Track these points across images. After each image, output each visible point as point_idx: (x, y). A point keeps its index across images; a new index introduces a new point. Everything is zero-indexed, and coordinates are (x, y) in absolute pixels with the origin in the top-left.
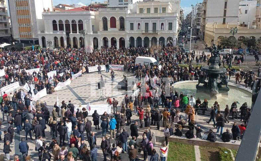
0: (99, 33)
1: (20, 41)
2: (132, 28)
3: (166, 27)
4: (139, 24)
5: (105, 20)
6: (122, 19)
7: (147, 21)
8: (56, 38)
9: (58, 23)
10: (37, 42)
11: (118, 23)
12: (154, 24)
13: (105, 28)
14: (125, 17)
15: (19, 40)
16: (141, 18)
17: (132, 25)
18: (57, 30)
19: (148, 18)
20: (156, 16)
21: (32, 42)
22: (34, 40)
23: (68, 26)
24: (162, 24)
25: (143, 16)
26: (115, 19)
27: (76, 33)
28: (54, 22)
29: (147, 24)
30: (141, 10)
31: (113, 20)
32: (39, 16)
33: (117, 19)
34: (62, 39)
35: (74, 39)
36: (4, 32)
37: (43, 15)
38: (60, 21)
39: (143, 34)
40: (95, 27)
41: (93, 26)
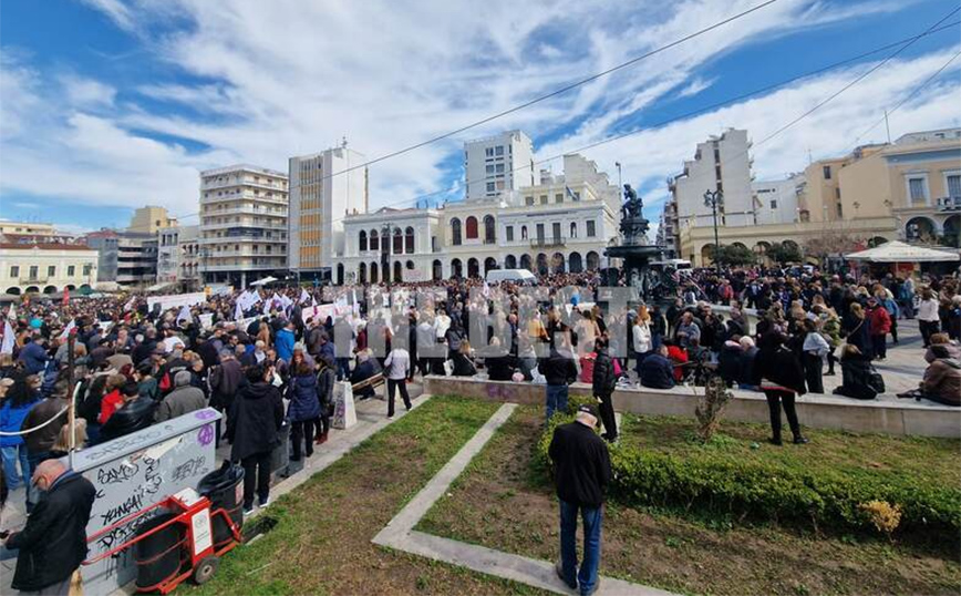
0: (444, 251)
1: (299, 275)
2: (510, 236)
3: (582, 229)
4: (524, 228)
5: (456, 222)
6: (490, 220)
7: (539, 220)
8: (363, 265)
9: (368, 236)
10: (328, 275)
11: (482, 229)
12: (557, 226)
13: (457, 240)
14: (495, 216)
15: (298, 272)
16: (529, 216)
17: (510, 229)
18: (366, 249)
19: (542, 214)
20: (559, 208)
21: (319, 274)
22: (323, 271)
23: (386, 241)
24: (573, 225)
25: (532, 210)
26: (476, 220)
27: (401, 252)
28: (363, 234)
29: (540, 227)
30: (530, 201)
31: (472, 222)
32: (337, 226)
33: (480, 220)
34: (374, 266)
35: (397, 265)
36: (278, 262)
37: (345, 223)
38: (374, 232)
39: (533, 247)
40: (437, 241)
41: (433, 238)
